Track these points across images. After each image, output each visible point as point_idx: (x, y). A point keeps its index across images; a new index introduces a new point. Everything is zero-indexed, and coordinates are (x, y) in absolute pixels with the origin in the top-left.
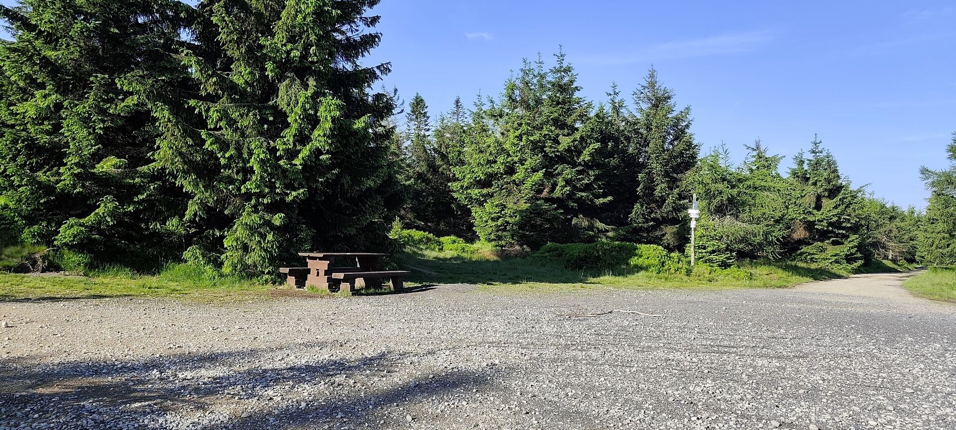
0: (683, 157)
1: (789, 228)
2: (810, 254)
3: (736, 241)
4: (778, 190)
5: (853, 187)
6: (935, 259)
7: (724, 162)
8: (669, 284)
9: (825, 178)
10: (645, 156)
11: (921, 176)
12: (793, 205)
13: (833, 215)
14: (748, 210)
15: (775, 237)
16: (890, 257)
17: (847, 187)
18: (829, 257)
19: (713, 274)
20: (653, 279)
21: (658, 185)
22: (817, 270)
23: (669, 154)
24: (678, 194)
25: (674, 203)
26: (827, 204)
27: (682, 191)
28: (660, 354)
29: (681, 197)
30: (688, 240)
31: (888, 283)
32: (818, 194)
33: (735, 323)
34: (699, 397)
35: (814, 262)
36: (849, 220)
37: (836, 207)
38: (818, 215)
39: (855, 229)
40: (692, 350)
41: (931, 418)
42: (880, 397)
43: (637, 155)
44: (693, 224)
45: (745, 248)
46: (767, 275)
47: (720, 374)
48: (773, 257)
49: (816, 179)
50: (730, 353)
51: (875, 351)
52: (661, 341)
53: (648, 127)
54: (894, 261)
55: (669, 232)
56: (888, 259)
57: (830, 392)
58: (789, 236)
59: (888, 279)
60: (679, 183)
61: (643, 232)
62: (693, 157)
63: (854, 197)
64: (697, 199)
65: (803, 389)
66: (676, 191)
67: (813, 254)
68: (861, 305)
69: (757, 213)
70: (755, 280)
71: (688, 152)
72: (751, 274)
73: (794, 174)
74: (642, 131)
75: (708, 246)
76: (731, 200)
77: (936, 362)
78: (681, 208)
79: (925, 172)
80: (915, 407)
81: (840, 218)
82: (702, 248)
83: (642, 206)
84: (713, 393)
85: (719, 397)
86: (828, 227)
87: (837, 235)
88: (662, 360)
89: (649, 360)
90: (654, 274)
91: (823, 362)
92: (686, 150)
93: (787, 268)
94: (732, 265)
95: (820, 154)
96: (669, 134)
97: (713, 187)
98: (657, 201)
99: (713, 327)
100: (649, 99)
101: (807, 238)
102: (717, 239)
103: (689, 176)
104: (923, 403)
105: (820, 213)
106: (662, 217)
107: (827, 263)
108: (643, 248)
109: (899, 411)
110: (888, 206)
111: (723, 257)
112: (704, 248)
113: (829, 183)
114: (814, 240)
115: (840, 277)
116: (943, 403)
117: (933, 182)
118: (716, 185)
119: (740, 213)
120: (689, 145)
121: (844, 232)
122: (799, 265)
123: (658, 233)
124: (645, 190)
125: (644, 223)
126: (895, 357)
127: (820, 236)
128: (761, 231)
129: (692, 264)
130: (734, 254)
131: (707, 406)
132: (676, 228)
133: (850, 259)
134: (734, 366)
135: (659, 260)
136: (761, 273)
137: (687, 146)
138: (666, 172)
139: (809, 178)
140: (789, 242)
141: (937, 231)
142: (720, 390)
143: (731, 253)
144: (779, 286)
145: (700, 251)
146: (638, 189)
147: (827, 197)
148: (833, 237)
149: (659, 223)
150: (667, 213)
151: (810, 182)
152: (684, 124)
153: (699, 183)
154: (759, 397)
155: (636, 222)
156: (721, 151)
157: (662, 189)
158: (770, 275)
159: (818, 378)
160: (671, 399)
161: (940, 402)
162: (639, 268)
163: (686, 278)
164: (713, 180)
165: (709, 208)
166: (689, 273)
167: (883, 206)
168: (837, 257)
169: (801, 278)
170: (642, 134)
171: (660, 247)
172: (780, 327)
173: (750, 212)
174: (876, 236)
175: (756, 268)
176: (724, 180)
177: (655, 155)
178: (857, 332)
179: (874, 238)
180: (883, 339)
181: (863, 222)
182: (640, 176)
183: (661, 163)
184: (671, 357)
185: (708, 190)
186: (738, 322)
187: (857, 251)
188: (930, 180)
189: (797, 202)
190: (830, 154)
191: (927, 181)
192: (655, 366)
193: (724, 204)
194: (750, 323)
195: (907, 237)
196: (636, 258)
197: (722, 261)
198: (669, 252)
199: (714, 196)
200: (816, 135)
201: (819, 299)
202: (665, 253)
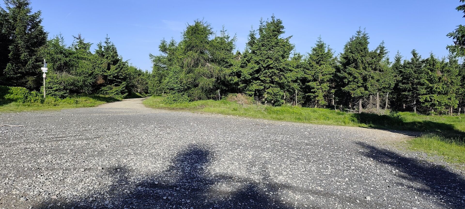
0: (38, 39)
1: (95, 78)
2: (105, 91)
3: (69, 85)
4: (90, 60)
5: (124, 60)
6: (155, 91)
7: (61, 43)
8: (30, 108)
9: (112, 56)
10: (13, 36)
11: (150, 57)
12: (97, 68)
13: (115, 73)
14: (74, 69)
15: (89, 82)
16: (139, 91)
17: (121, 60)
18: (114, 92)
19: (56, 102)
20: (20, 106)
21: (22, 53)
22: (108, 98)
23: (29, 36)
24: (35, 59)
25: (33, 64)
26: (113, 67)
27: (38, 57)
28: (22, 146)
29: (37, 60)
30: (42, 84)
31: (137, 102)
32: (109, 63)
33: (67, 125)
34: (43, 165)
35: (107, 94)
36: (122, 75)
37: (116, 69)
38: (109, 73)
39: (124, 79)
40: (41, 141)
41: (147, 155)
42: (129, 150)
43: (8, 35)
44: (44, 76)
45: (73, 88)
46: (85, 101)
47: (56, 151)
48: (88, 92)
49: (107, 55)
50: (62, 140)
51: (129, 131)
52: (22, 139)
53: (14, 19)
54: (140, 93)
55: (30, 80)
56: (138, 92)
57: (109, 151)
58: (96, 82)
59: (137, 101)
60: (35, 53)
61: (14, 80)
62: (44, 39)
63: (124, 65)
64: (46, 62)
65: (97, 152)
66: (34, 57)
67: (107, 91)
68: (125, 112)
69: (79, 71)
70: (79, 104)
71: (40, 36)
72: (77, 101)
73: (97, 52)
74: (10, 20)
75: (53, 88)
76: (66, 64)
77: (151, 132)
78: (38, 67)
79: (151, 55)
80: (142, 151)
81: (118, 74)
82: (50, 89)
83: (12, 65)
84: (51, 161)
85: (54, 163)
86: (113, 78)
87: (117, 82)
88: (22, 149)
89: (14, 150)
90: (21, 103)
91: (107, 139)
92: (39, 35)
93: (95, 98)
94: (67, 97)
95: (109, 44)
96: (28, 25)
97: (56, 56)
98: (22, 63)
99: (54, 129)
100: (14, 3)
101: (104, 83)
102: (58, 84)
103: (41, 50)
104: (145, 149)
105: (110, 71)
106: (26, 71)
107: (113, 94)
108: (13, 89)
109: (136, 154)
110: (138, 69)
111: (62, 93)
112: (52, 88)
113: (113, 58)
114: (107, 84)
115: (118, 101)
116: (152, 148)
117: (154, 60)
118: (57, 56)
119: (71, 70)
120: (41, 33)
121: (120, 80)
122: (100, 96)
123: (24, 80)
124: (14, 56)
125: (14, 75)
126: (136, 132)
127: (110, 83)
128: (82, 80)
129: (45, 97)
130: (68, 91)
131: (47, 168)
132: (35, 77)
133: (122, 92)
134: (64, 147)
135: (24, 95)
136: (82, 100)
137: (40, 32)
138: (27, 46)
139: (104, 55)
140: (96, 85)
141: (155, 80)
142: (55, 159)
143: (66, 91)
144: (91, 106)
145: (49, 90)
146: (9, 55)
147: (112, 64)
148: (115, 83)
149: (24, 75)
150: (29, 69)
151: (105, 57)
152: (38, 20)
153: (48, 54)
154: (76, 159)
155: (8, 74)
156: (59, 37)
157: (25, 56)
158: (87, 101)
159: (104, 146)
160: (26, 169)
161: (151, 148)
162: (10, 101)
163: (41, 105)
164: (55, 52)
165: (53, 67)
166: (42, 102)
167: (136, 69)
168: (117, 92)
169: (101, 102)
170: (10, 22)
171: (24, 88)
172: (89, 125)
173: (76, 70)
174: (133, 82)
175: (79, 98)
176: (61, 53)
177: (19, 36)
178: (123, 124)
179: (132, 83)
180: (133, 126)
181: (128, 76)
182: (10, 47)
183: (23, 41)
184: (28, 147)
185: (53, 58)
186: (68, 125)
187: (125, 89)
188: (153, 59)
189: (99, 66)
190: (114, 45)
191: (152, 60)
192: (18, 153)
193: (62, 65)
194: (74, 125)
195: (145, 83)
196: (9, 95)
197: (62, 95)
198: (30, 91)
199: (56, 61)
200: (107, 35)
201: (108, 111)
202: (27, 91)
